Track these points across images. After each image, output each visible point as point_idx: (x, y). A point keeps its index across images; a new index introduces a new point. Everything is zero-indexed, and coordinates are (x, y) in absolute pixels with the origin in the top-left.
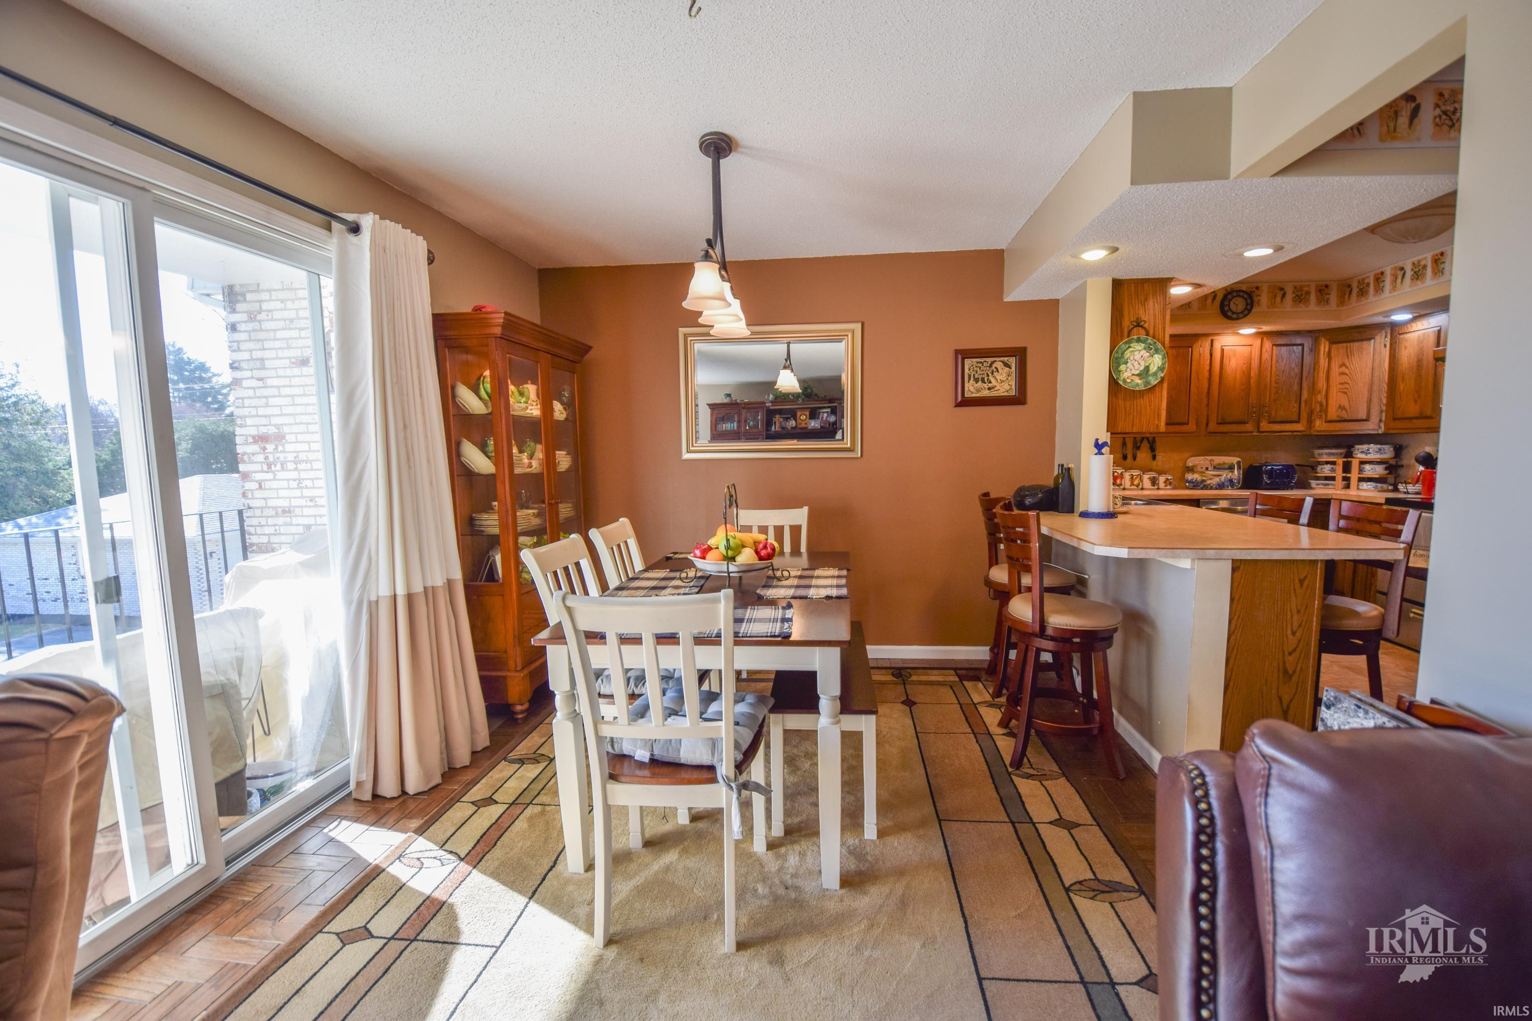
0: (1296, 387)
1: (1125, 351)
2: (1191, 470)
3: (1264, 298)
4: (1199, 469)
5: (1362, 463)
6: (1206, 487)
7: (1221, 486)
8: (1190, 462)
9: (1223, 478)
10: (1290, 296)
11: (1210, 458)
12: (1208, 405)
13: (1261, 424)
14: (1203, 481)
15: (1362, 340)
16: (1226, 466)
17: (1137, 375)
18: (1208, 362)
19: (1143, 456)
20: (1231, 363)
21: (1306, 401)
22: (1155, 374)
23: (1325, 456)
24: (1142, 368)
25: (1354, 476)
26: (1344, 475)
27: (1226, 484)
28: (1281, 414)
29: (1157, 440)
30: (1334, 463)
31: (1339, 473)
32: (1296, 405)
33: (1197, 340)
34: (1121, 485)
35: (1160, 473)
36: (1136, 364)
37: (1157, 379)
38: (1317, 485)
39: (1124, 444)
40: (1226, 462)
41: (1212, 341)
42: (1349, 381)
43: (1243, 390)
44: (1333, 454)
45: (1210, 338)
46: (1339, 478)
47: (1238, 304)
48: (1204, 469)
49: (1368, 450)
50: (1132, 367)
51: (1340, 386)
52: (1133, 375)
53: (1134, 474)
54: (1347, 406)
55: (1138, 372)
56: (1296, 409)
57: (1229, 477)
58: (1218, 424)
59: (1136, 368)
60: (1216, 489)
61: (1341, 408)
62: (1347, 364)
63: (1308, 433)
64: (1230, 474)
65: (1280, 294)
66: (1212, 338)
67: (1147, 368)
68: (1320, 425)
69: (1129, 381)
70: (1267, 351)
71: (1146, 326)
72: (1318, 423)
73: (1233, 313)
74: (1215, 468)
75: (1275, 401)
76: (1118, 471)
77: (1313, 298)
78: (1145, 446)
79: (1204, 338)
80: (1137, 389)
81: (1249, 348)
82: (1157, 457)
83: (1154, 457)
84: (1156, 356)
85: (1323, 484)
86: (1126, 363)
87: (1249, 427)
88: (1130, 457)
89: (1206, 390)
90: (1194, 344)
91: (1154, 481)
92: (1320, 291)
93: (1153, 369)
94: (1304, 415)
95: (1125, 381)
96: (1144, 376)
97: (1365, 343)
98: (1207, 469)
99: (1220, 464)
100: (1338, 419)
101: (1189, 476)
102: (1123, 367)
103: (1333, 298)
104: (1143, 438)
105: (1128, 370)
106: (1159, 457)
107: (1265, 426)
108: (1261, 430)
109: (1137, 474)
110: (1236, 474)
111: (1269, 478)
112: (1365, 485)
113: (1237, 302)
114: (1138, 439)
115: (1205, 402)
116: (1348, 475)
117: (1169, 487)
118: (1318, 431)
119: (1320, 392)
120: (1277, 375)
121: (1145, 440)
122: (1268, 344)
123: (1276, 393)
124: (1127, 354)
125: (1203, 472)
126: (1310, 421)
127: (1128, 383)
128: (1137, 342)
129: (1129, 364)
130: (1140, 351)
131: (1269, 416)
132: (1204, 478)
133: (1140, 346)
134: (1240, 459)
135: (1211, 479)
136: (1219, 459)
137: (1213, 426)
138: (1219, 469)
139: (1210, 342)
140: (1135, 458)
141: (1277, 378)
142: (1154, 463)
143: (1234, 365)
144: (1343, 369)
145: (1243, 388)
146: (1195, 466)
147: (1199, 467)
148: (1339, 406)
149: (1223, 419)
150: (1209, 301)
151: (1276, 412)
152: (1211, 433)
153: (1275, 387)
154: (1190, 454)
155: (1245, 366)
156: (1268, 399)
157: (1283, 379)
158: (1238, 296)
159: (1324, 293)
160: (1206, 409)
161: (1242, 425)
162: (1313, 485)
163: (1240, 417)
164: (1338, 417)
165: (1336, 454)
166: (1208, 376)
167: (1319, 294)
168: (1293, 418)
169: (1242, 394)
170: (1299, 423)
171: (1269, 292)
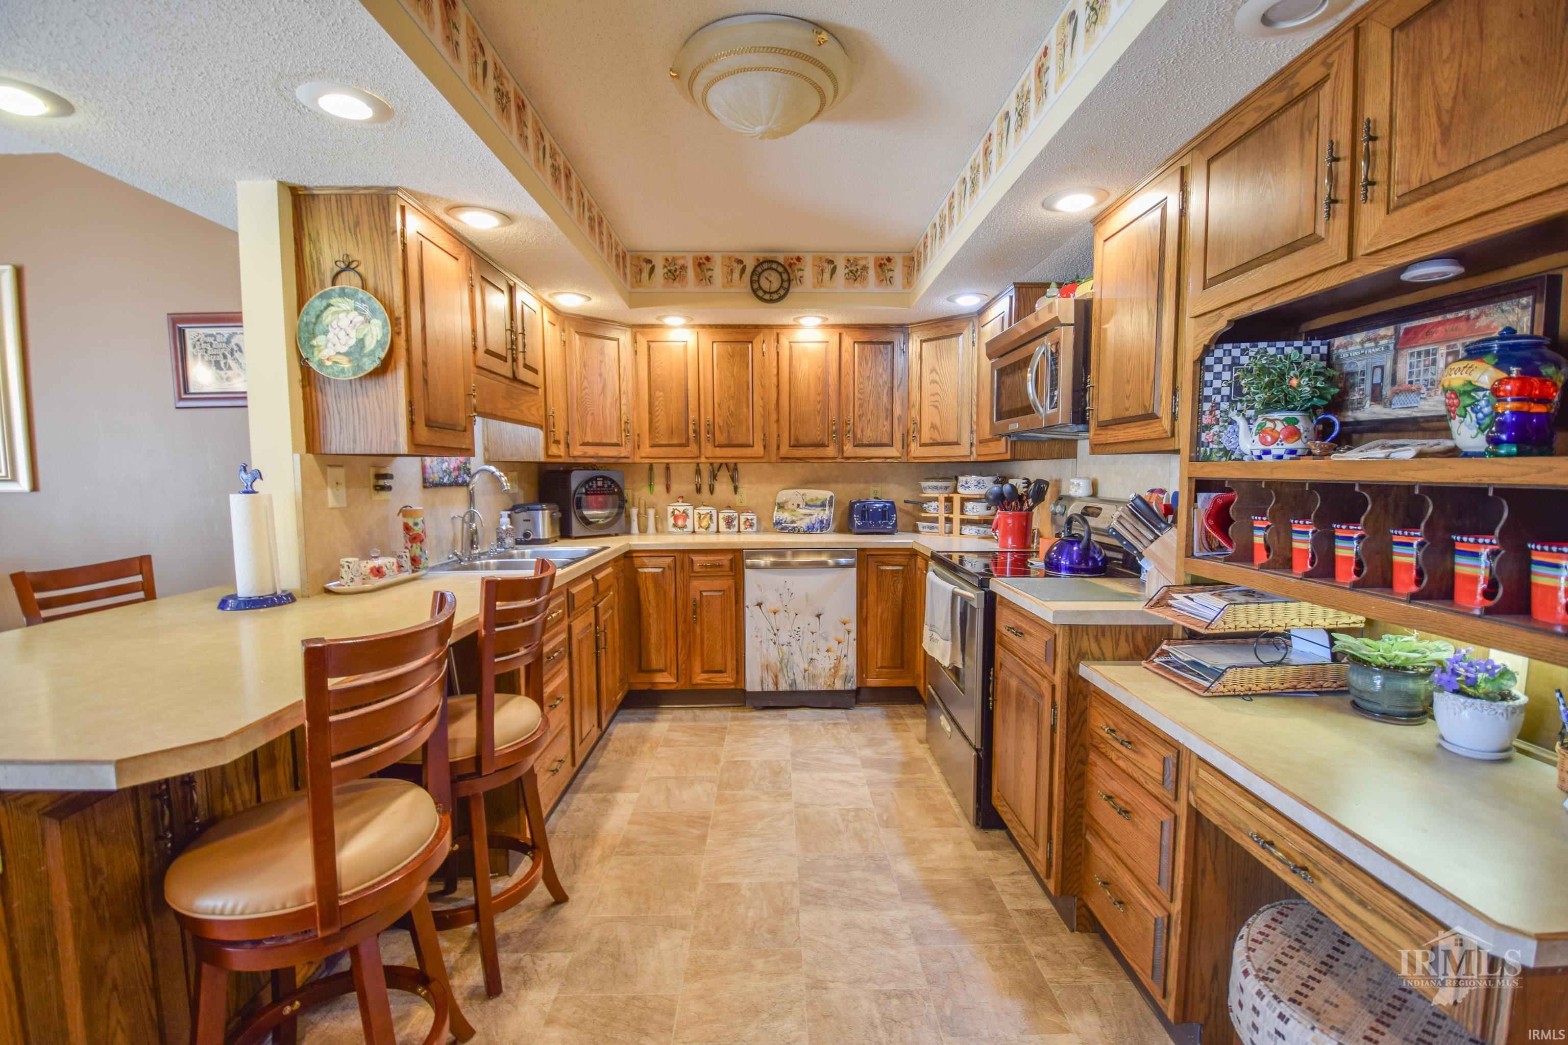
0: (885, 399)
1: (322, 312)
2: (779, 506)
3: (808, 272)
4: (791, 507)
5: (964, 500)
6: (794, 531)
7: (810, 530)
8: (781, 497)
9: (813, 519)
10: (841, 271)
11: (802, 491)
12: (778, 421)
13: (845, 448)
14: (793, 522)
15: (951, 336)
16: (819, 503)
17: (346, 354)
18: (775, 363)
19: (723, 487)
20: (802, 365)
21: (900, 418)
22: (372, 352)
23: (929, 491)
24: (352, 342)
25: (956, 516)
26: (947, 515)
27: (816, 526)
28: (869, 435)
29: (739, 466)
30: (936, 499)
31: (942, 515)
32: (887, 423)
33: (759, 333)
34: (685, 527)
35: (741, 510)
36: (342, 334)
37: (374, 361)
38: (924, 527)
39: (698, 472)
40: (820, 497)
41: (778, 334)
42: (939, 391)
43: (819, 402)
44: (936, 488)
46: (942, 520)
47: (771, 281)
48: (795, 506)
49: (967, 483)
50: (335, 340)
51: (932, 398)
52: (338, 353)
53: (702, 512)
54: (939, 424)
55: (344, 349)
56: (887, 428)
57: (820, 518)
58: (790, 446)
59: (343, 342)
60: (805, 532)
61: (933, 427)
62: (937, 369)
63: (904, 459)
64: (822, 512)
65: (829, 268)
66: (778, 331)
67: (361, 342)
68: (916, 450)
69: (328, 363)
70: (847, 351)
71: (361, 269)
72: (913, 446)
73: (765, 292)
74: (807, 505)
75: (860, 416)
76: (679, 508)
77: (872, 274)
78: (724, 476)
79: (766, 331)
80: (341, 378)
81: (824, 345)
82: (741, 490)
83: (736, 489)
84: (374, 321)
85: (929, 527)
86: (326, 333)
87: (831, 451)
88: (705, 489)
89: (774, 402)
90: (754, 338)
91: (729, 522)
92: (881, 265)
93: (370, 344)
94: (898, 436)
95: (321, 363)
96: (357, 355)
97: (953, 339)
98: (798, 505)
99: (812, 500)
100: (931, 441)
101: (778, 515)
102: (319, 340)
103: (898, 273)
104: (721, 464)
105: (330, 345)
106: (744, 489)
107: (849, 450)
108: (846, 455)
109: (705, 512)
110: (825, 514)
111: (863, 518)
112: (969, 530)
113: (771, 279)
114: (716, 466)
115: (774, 417)
116: (951, 516)
117: (749, 530)
118: (915, 458)
119: (913, 406)
120: (861, 383)
121: (724, 467)
122: (848, 341)
123: (861, 406)
124: (327, 317)
125: (793, 511)
126: (905, 445)
127: (327, 367)
128: (340, 296)
129: (330, 335)
130: (347, 312)
131: (855, 437)
132: (794, 518)
133: (346, 304)
134: (833, 494)
135: (801, 519)
136: (811, 494)
137: (785, 450)
138: (811, 506)
139: (775, 337)
140: (712, 490)
141: (861, 386)
142: (737, 497)
143: (806, 369)
144: (934, 376)
145: (819, 398)
146: (786, 502)
147: (790, 504)
148: (932, 424)
149: (797, 440)
150: (736, 275)
151: (862, 431)
152: (785, 459)
153: (859, 399)
154: (782, 486)
155: (820, 370)
156: (851, 414)
157: (869, 389)
158: (771, 268)
159: (886, 268)
160: (775, 426)
161: (821, 449)
162: (920, 529)
163: (819, 438)
164: (931, 438)
165: (941, 488)
166: (776, 383)
167: (879, 270)
168: (886, 440)
169: (819, 407)
170: (892, 446)
171: (814, 265)
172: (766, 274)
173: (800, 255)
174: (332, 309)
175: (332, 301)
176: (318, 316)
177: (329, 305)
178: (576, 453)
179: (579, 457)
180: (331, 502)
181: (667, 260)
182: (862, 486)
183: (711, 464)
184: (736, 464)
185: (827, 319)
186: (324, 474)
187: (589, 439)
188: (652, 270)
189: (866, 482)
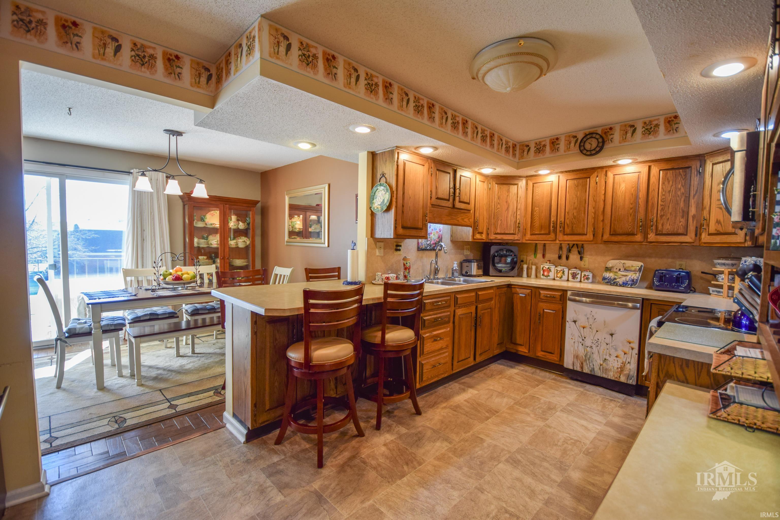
0: (682, 205)
1: (376, 191)
2: (608, 269)
3: (617, 136)
4: (615, 270)
6: (614, 284)
7: (624, 285)
8: (611, 263)
9: (628, 278)
10: (639, 130)
11: (623, 261)
12: (603, 221)
13: (649, 236)
14: (615, 279)
16: (633, 269)
18: (604, 188)
19: (574, 257)
20: (621, 188)
21: (694, 217)
22: (386, 203)
23: (718, 266)
25: (737, 286)
26: (729, 284)
27: (629, 282)
28: (668, 227)
29: (585, 246)
30: (722, 273)
31: (726, 283)
32: (683, 220)
33: (594, 172)
34: (548, 276)
35: (582, 270)
36: (380, 198)
37: (386, 206)
38: (713, 291)
39: (561, 248)
40: (634, 265)
41: (606, 171)
43: (631, 209)
44: (724, 264)
45: (605, 170)
46: (726, 288)
47: (592, 144)
48: (618, 270)
49: (745, 262)
50: (378, 200)
51: (719, 203)
52: (378, 205)
53: (558, 269)
54: (722, 221)
55: (380, 203)
56: (683, 223)
57: (632, 278)
58: (610, 235)
60: (621, 286)
61: (718, 222)
63: (697, 243)
64: (634, 275)
65: (630, 131)
66: (607, 169)
67: (383, 201)
68: (705, 238)
69: (376, 208)
70: (654, 176)
71: (386, 176)
72: (703, 235)
73: (587, 151)
74: (625, 269)
75: (662, 216)
76: (545, 266)
77: (662, 128)
78: (575, 250)
79: (599, 170)
81: (637, 174)
82: (584, 259)
83: (581, 258)
84: (387, 193)
85: (717, 291)
86: (376, 198)
87: (639, 237)
88: (564, 257)
89: (601, 209)
90: (591, 175)
91: (574, 276)
92: (669, 122)
93: (386, 201)
94: (692, 228)
95: (374, 208)
96: (382, 205)
98: (620, 270)
99: (629, 267)
100: (716, 232)
101: (608, 275)
102: (374, 201)
104: (574, 244)
105: (377, 202)
106: (587, 258)
107: (652, 237)
108: (649, 240)
109: (560, 269)
110: (636, 276)
113: (592, 143)
114: (571, 245)
115: (601, 218)
116: (733, 285)
117: (586, 281)
118: (705, 243)
119: (704, 208)
120: (664, 195)
121: (575, 246)
122: (655, 170)
123: (662, 209)
124: (377, 193)
125: (616, 272)
126: (698, 233)
128: (380, 186)
130: (381, 191)
131: (656, 229)
132: (616, 277)
134: (642, 264)
135: (620, 278)
136: (629, 263)
137: (606, 237)
138: (628, 271)
139: (605, 173)
140: (567, 258)
141: (664, 197)
142: (582, 263)
143: (623, 189)
145: (631, 206)
146: (612, 267)
147: (615, 268)
148: (717, 220)
149: (615, 231)
150: (572, 144)
151: (662, 225)
152: (606, 242)
153: (661, 205)
154: (611, 258)
155: (633, 189)
156: (655, 215)
157: (669, 199)
158: (592, 137)
159: (673, 123)
160: (601, 223)
161: (632, 236)
162: (711, 292)
163: (630, 230)
164: (716, 230)
165: (728, 265)
166: (603, 199)
167: (668, 125)
168: (680, 231)
169: (631, 211)
170: (686, 235)
171: (620, 130)
172: (589, 141)
173: (612, 126)
174: (378, 190)
175: (378, 188)
176: (375, 193)
177: (377, 189)
178: (492, 238)
179: (493, 239)
180: (378, 253)
181: (536, 143)
182: (670, 260)
183: (568, 244)
184: (583, 244)
185: (637, 159)
186: (376, 244)
187: (499, 231)
188: (529, 150)
189: (673, 258)
